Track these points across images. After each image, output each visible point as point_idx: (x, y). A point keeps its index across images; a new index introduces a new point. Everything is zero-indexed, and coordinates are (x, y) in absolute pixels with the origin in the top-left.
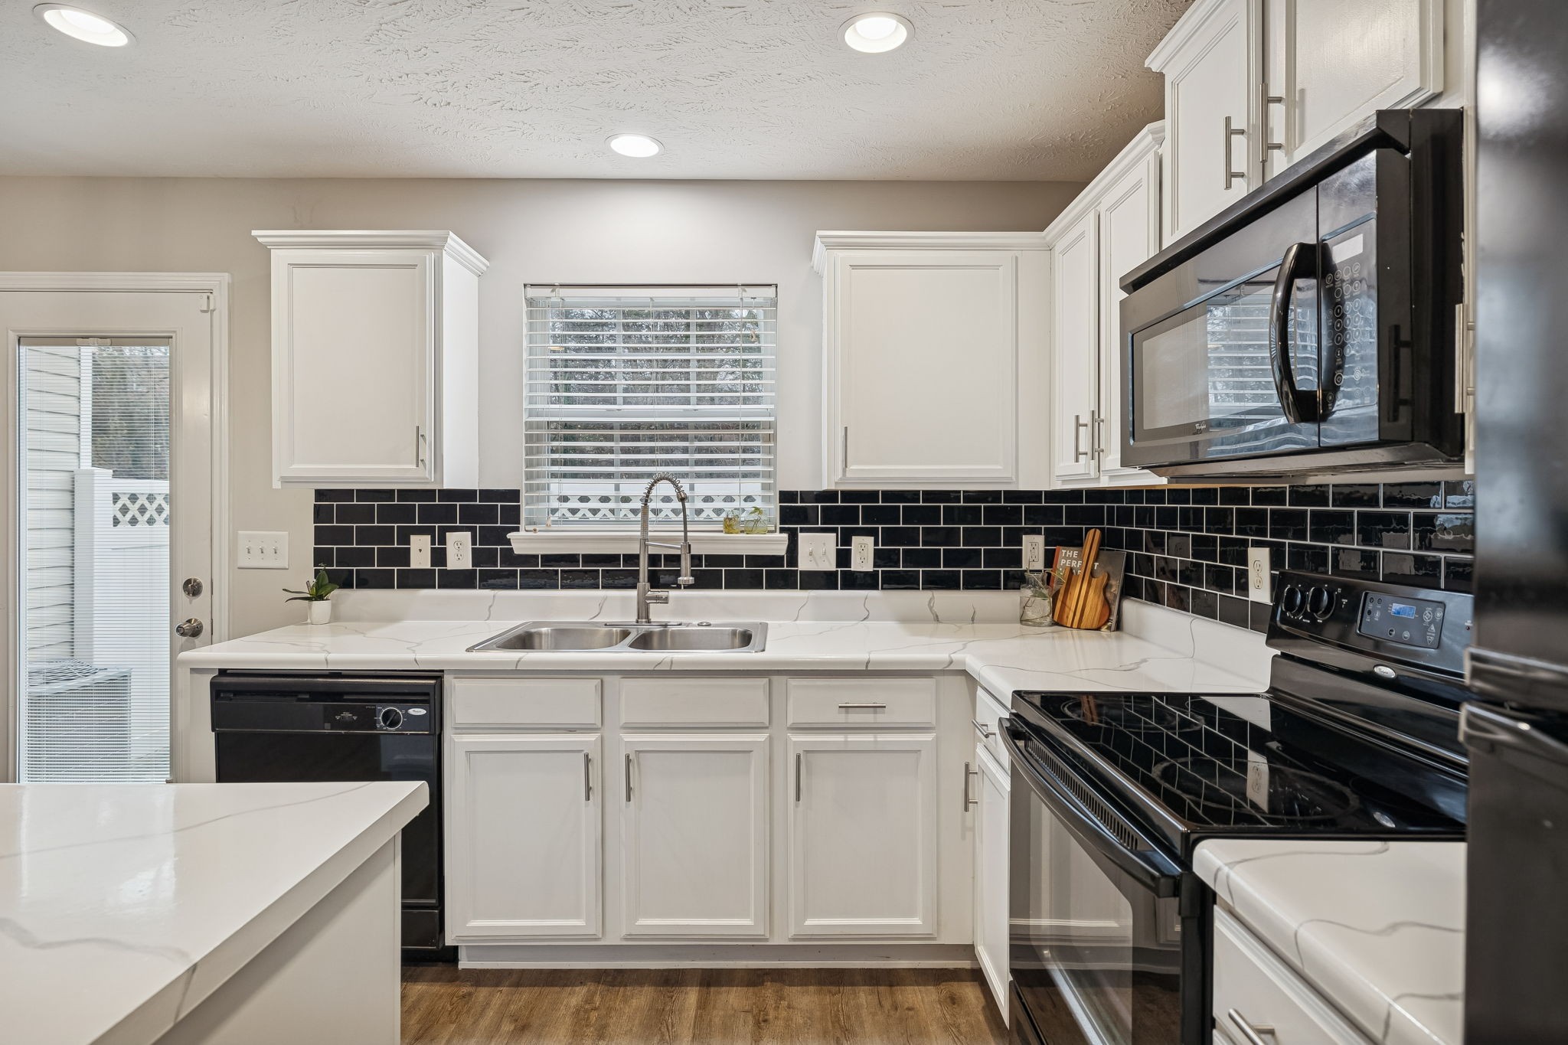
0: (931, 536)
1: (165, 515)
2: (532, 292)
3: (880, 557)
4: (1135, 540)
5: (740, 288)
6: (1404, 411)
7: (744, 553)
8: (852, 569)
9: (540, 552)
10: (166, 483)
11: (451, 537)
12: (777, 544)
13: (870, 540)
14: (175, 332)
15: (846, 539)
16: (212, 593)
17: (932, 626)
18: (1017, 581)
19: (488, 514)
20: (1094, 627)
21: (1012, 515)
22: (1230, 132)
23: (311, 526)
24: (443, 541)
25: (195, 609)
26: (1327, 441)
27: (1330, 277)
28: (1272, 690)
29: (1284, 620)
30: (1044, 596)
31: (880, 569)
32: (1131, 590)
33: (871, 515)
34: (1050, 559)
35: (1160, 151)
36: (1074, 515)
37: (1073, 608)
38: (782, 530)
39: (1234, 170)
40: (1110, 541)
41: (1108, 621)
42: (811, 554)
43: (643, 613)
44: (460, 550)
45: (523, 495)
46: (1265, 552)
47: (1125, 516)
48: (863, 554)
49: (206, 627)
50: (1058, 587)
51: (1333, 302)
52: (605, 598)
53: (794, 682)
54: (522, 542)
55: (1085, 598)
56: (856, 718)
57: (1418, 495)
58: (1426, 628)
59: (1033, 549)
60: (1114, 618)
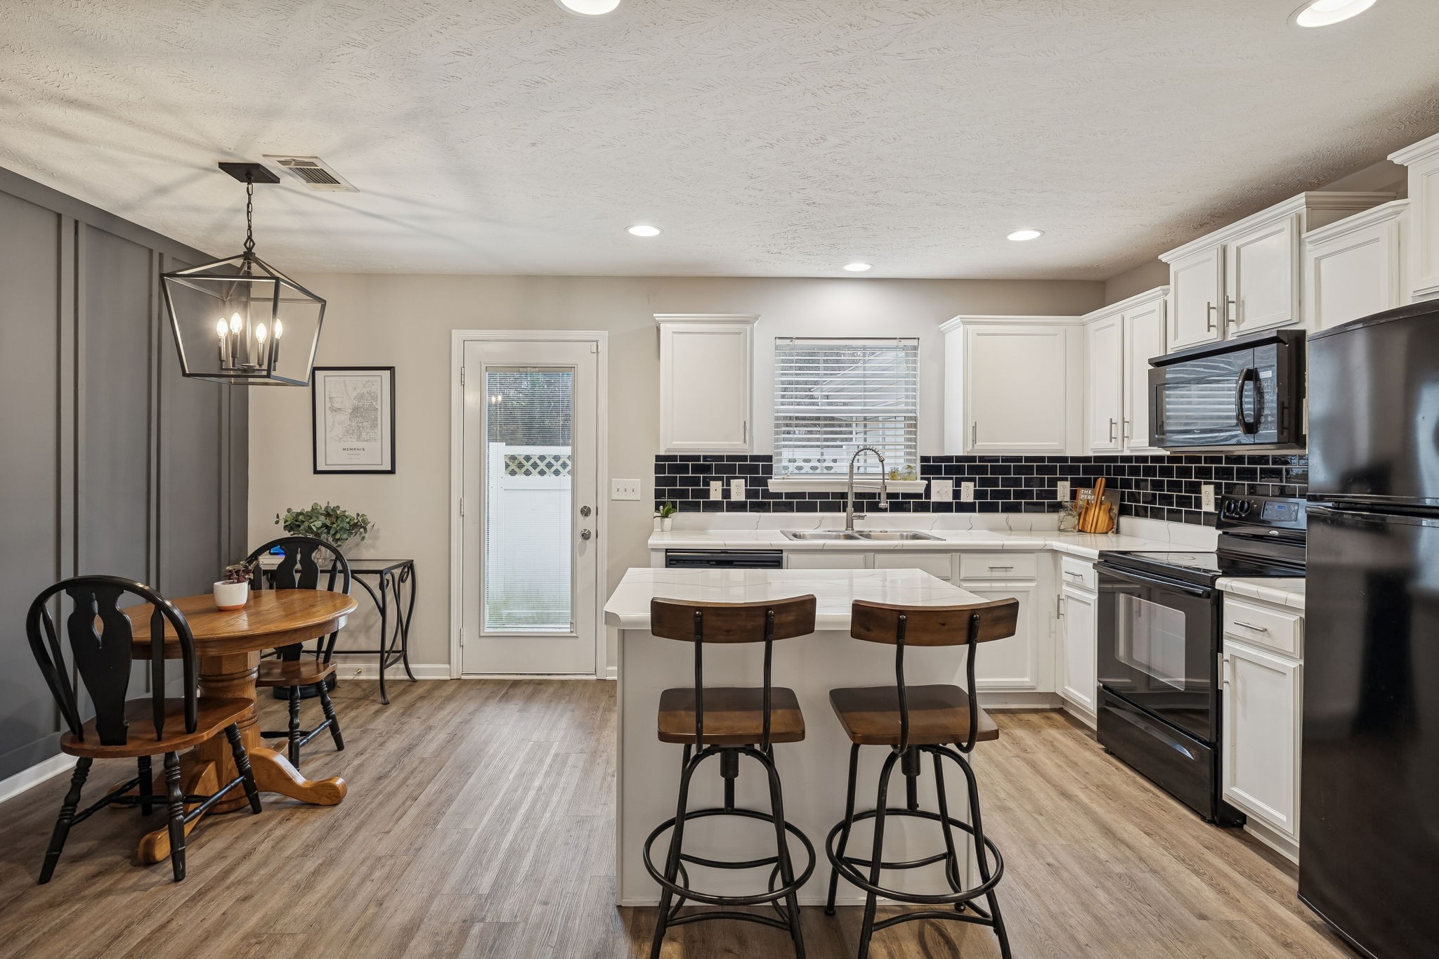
0: (1007, 482)
1: (569, 468)
2: (779, 342)
3: (978, 494)
4: (1126, 484)
5: (898, 340)
6: (1285, 433)
7: (900, 492)
8: (962, 501)
9: (784, 491)
10: (569, 448)
11: (733, 482)
12: (918, 486)
13: (971, 484)
14: (577, 364)
15: (958, 483)
16: (597, 514)
17: (1009, 532)
18: (1056, 507)
19: (754, 469)
20: (1104, 531)
21: (1051, 470)
22: (1209, 308)
23: (653, 476)
24: (729, 484)
25: (587, 523)
26: (1257, 441)
27: (1258, 382)
28: (1219, 549)
29: (1225, 516)
30: (1074, 516)
31: (977, 501)
32: (1124, 511)
33: (973, 470)
34: (1074, 495)
35: (1165, 298)
36: (1087, 470)
37: (1091, 522)
38: (922, 479)
39: (1211, 324)
40: (1110, 484)
41: (1112, 528)
42: (938, 492)
43: (850, 524)
44: (738, 490)
45: (774, 458)
46: (1212, 487)
47: (1120, 470)
48: (968, 492)
49: (593, 534)
50: (1080, 511)
51: (1259, 391)
52: (823, 517)
53: (963, 556)
54: (774, 485)
55: (1098, 516)
56: (996, 574)
57: (1283, 460)
58: (1292, 514)
59: (1063, 490)
60: (1115, 527)
